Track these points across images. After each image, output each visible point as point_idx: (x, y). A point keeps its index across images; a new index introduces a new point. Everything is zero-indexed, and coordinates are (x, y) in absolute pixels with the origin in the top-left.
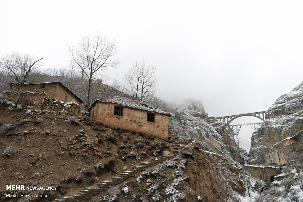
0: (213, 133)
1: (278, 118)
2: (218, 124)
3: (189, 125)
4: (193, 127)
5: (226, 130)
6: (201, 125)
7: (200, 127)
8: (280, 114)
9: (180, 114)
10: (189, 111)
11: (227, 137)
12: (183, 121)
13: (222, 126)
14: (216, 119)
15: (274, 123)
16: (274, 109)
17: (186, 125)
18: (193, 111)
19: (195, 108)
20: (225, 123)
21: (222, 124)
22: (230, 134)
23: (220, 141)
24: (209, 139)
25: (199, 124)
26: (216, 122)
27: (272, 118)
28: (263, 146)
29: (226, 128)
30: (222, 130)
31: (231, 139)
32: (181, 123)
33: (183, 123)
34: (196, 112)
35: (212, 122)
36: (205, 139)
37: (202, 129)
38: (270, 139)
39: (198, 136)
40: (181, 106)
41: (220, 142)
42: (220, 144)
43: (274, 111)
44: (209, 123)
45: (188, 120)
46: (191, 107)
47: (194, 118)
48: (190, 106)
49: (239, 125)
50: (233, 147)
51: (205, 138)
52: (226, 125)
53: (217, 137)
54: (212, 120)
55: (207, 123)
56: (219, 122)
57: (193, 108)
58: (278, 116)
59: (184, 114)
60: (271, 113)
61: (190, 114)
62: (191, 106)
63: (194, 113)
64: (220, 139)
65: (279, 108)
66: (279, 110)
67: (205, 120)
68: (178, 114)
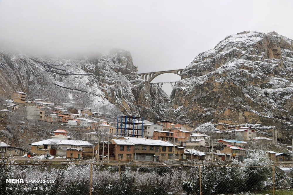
0: (126, 93)
1: (190, 79)
2: (137, 82)
3: (106, 82)
4: (109, 85)
5: (143, 90)
6: (117, 82)
7: (115, 86)
8: (193, 75)
9: (100, 69)
10: (112, 65)
11: (143, 97)
12: (101, 77)
13: (140, 84)
14: (138, 76)
15: (185, 84)
16: (189, 69)
17: (103, 82)
18: (116, 65)
19: (120, 61)
20: (143, 80)
21: (140, 82)
22: (146, 94)
23: (131, 102)
24: (120, 99)
25: (116, 82)
26: (136, 79)
27: (186, 78)
28: (172, 108)
29: (143, 87)
30: (139, 89)
31: (146, 100)
32: (99, 79)
33: (100, 79)
34: (120, 66)
35: (133, 79)
36: (117, 100)
37: (117, 87)
38: (179, 101)
39: (110, 96)
40: (105, 58)
41: (131, 104)
42: (130, 105)
43: (188, 71)
44: (129, 80)
45: (107, 75)
46: (115, 60)
47: (114, 74)
48: (114, 58)
49: (160, 83)
50: (147, 108)
51: (117, 98)
52: (144, 83)
53: (129, 97)
54: (133, 76)
55: (128, 80)
56: (139, 79)
57: (117, 62)
58: (191, 77)
59: (105, 68)
60: (185, 73)
61: (111, 68)
62: (116, 58)
63: (117, 67)
64: (131, 99)
65: (193, 67)
66: (193, 70)
67: (126, 76)
68: (98, 69)
